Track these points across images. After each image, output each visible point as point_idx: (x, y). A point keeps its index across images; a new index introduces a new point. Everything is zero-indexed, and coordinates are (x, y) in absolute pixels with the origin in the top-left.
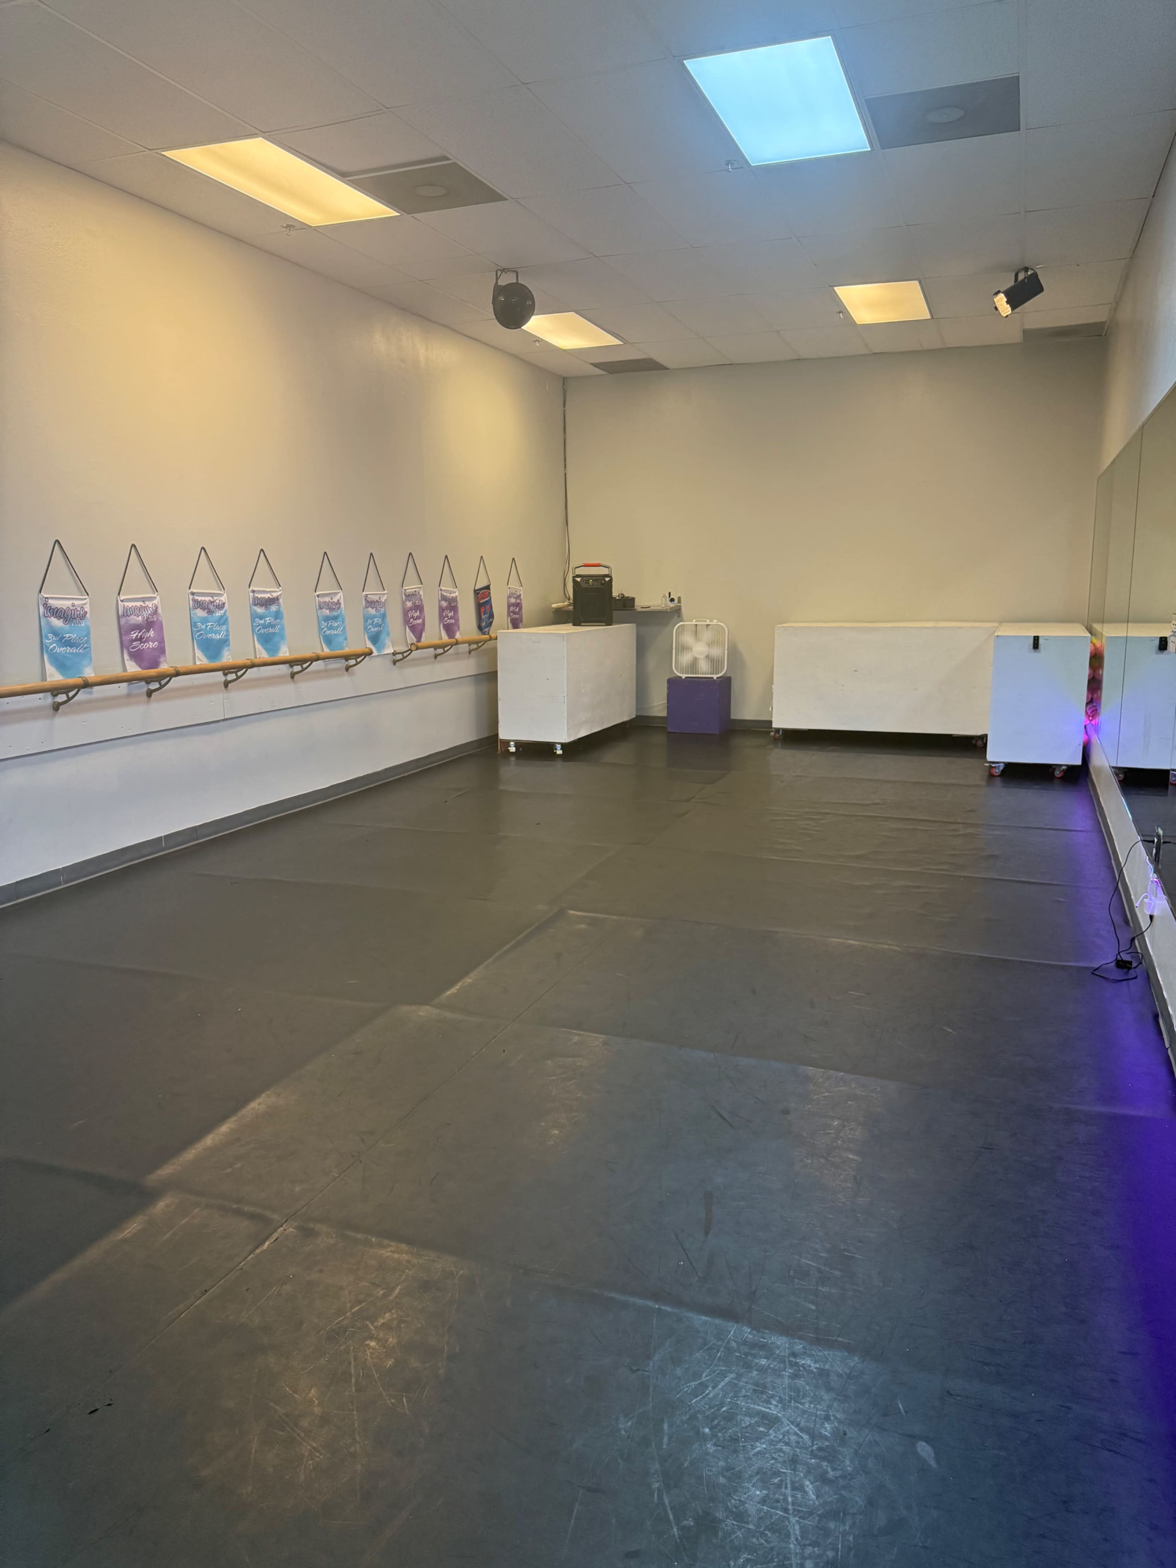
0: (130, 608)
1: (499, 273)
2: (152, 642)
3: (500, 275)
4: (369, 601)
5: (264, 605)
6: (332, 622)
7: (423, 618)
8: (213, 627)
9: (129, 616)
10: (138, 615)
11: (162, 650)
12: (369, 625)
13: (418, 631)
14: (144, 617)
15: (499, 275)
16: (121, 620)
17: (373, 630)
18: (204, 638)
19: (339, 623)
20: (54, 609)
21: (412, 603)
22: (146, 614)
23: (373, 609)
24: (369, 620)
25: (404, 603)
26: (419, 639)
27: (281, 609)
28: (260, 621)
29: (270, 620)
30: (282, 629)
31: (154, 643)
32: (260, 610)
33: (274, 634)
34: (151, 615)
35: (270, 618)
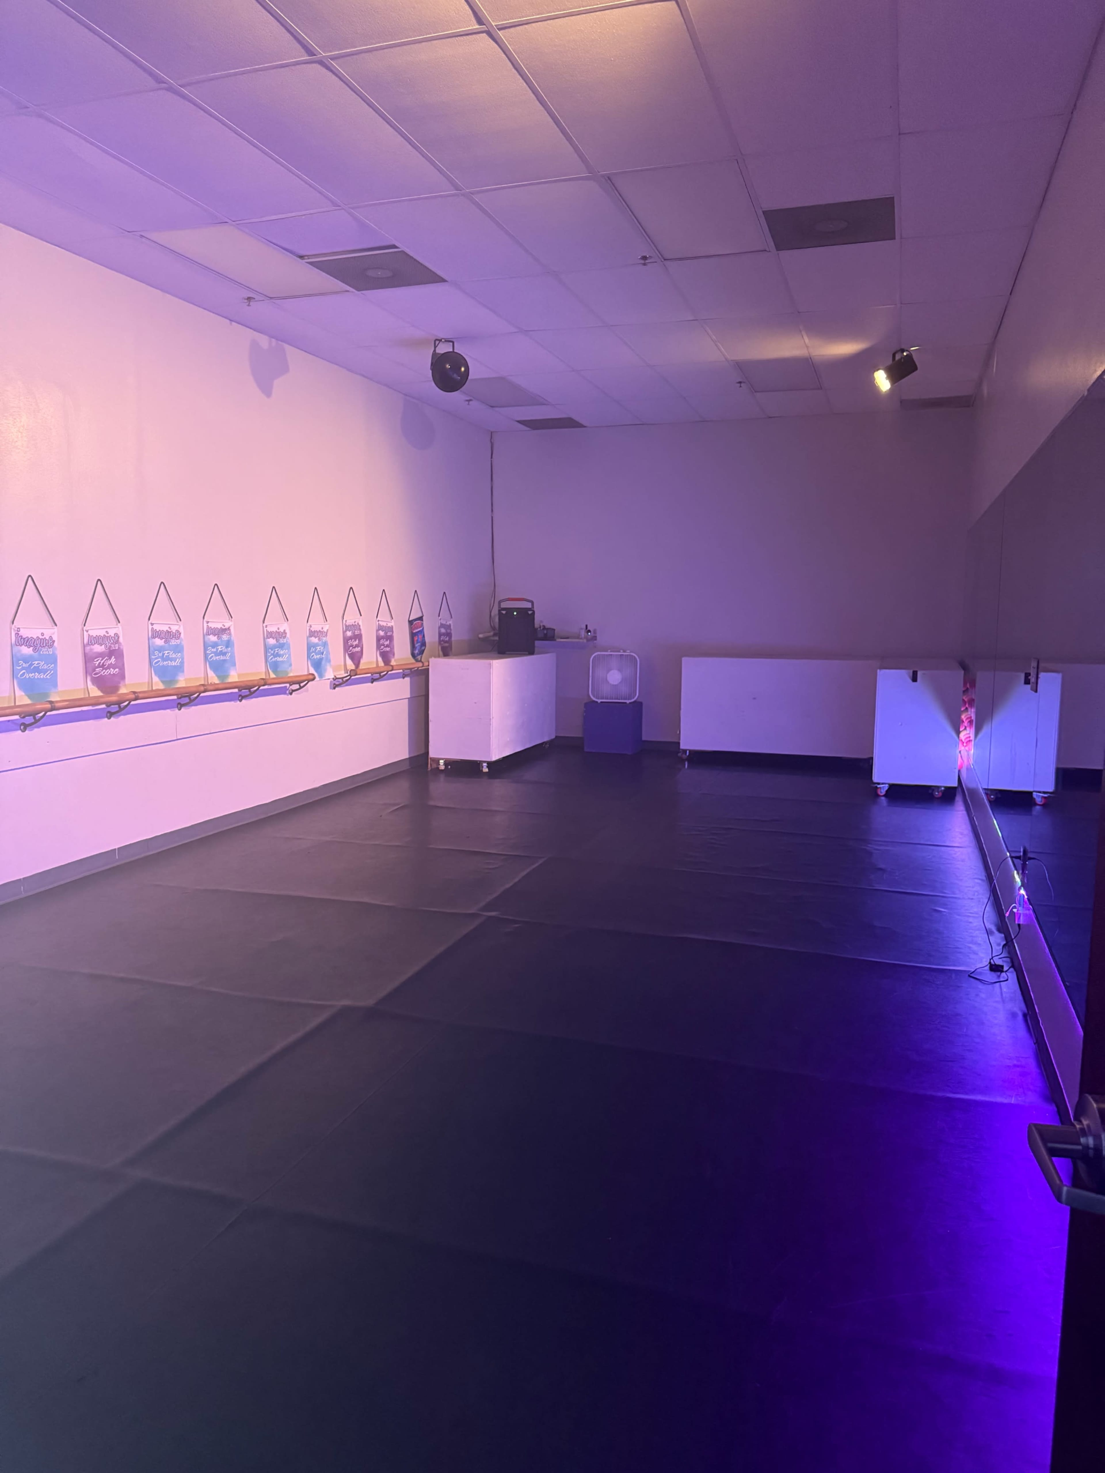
0: (94, 638)
1: (437, 342)
2: (113, 669)
3: (438, 344)
4: (313, 631)
5: (216, 635)
6: (278, 650)
7: (361, 646)
8: (169, 655)
9: (93, 645)
10: (101, 643)
11: (122, 676)
12: (313, 652)
13: (356, 658)
14: (107, 646)
15: (436, 345)
16: (86, 648)
17: (315, 657)
18: (161, 665)
19: (284, 651)
20: (24, 639)
21: (352, 632)
22: (109, 643)
23: (316, 638)
24: (312, 648)
25: (344, 632)
26: (357, 665)
27: (232, 638)
28: (212, 650)
29: (221, 648)
30: (233, 656)
31: (114, 670)
32: (213, 638)
33: (225, 660)
34: (113, 644)
35: (222, 647)
